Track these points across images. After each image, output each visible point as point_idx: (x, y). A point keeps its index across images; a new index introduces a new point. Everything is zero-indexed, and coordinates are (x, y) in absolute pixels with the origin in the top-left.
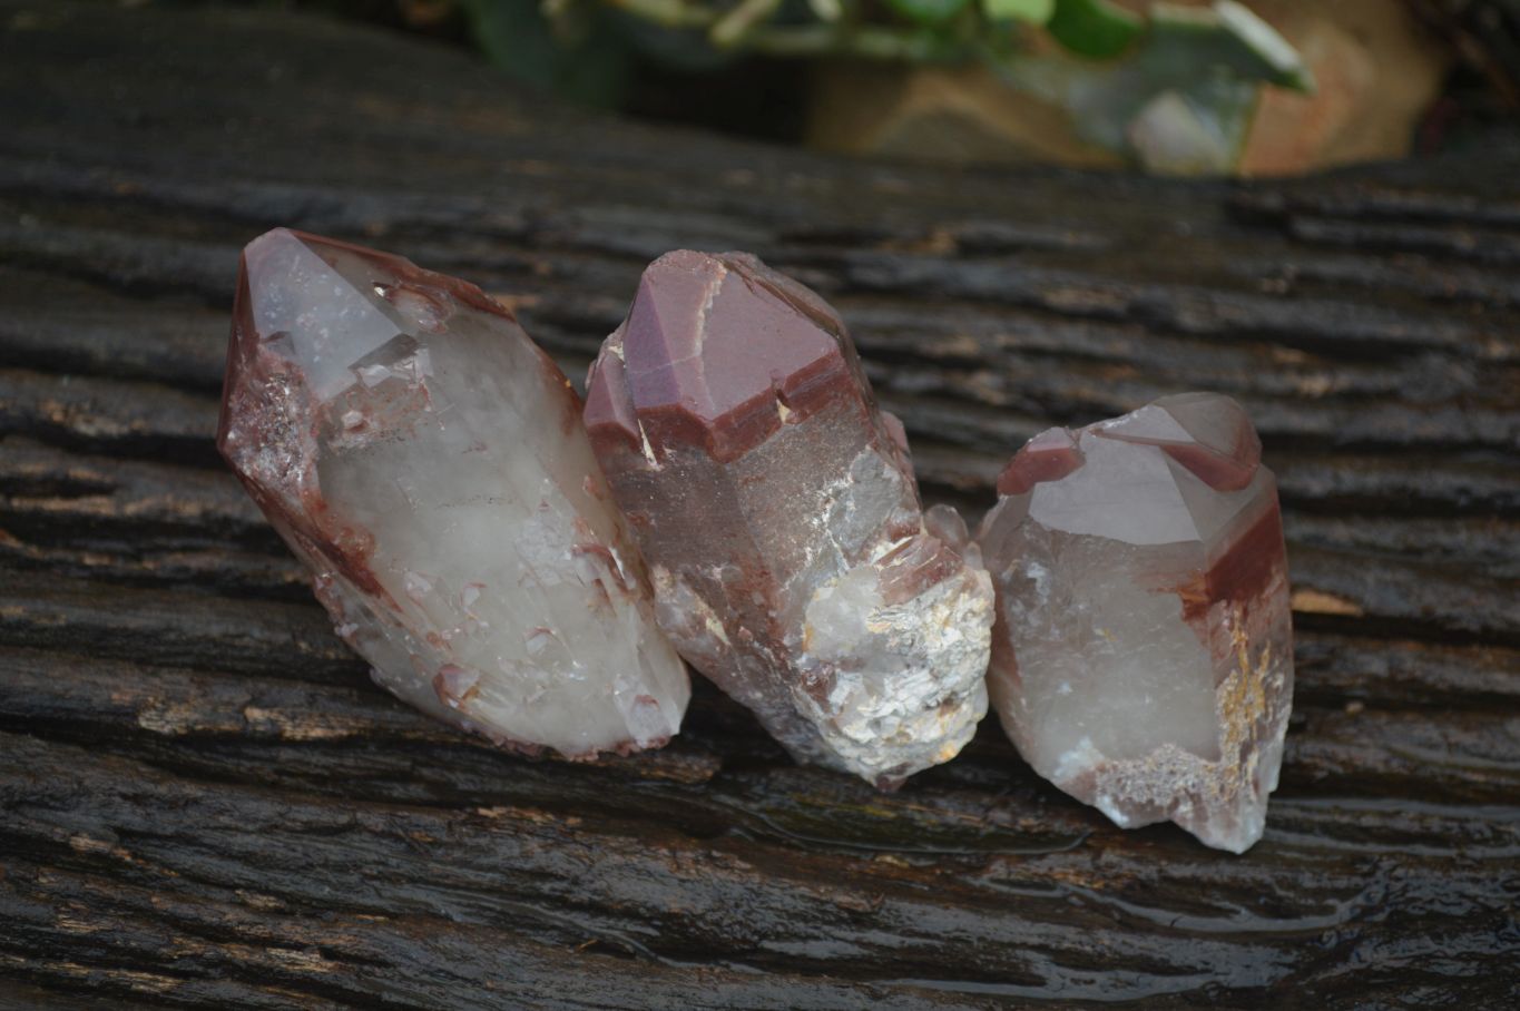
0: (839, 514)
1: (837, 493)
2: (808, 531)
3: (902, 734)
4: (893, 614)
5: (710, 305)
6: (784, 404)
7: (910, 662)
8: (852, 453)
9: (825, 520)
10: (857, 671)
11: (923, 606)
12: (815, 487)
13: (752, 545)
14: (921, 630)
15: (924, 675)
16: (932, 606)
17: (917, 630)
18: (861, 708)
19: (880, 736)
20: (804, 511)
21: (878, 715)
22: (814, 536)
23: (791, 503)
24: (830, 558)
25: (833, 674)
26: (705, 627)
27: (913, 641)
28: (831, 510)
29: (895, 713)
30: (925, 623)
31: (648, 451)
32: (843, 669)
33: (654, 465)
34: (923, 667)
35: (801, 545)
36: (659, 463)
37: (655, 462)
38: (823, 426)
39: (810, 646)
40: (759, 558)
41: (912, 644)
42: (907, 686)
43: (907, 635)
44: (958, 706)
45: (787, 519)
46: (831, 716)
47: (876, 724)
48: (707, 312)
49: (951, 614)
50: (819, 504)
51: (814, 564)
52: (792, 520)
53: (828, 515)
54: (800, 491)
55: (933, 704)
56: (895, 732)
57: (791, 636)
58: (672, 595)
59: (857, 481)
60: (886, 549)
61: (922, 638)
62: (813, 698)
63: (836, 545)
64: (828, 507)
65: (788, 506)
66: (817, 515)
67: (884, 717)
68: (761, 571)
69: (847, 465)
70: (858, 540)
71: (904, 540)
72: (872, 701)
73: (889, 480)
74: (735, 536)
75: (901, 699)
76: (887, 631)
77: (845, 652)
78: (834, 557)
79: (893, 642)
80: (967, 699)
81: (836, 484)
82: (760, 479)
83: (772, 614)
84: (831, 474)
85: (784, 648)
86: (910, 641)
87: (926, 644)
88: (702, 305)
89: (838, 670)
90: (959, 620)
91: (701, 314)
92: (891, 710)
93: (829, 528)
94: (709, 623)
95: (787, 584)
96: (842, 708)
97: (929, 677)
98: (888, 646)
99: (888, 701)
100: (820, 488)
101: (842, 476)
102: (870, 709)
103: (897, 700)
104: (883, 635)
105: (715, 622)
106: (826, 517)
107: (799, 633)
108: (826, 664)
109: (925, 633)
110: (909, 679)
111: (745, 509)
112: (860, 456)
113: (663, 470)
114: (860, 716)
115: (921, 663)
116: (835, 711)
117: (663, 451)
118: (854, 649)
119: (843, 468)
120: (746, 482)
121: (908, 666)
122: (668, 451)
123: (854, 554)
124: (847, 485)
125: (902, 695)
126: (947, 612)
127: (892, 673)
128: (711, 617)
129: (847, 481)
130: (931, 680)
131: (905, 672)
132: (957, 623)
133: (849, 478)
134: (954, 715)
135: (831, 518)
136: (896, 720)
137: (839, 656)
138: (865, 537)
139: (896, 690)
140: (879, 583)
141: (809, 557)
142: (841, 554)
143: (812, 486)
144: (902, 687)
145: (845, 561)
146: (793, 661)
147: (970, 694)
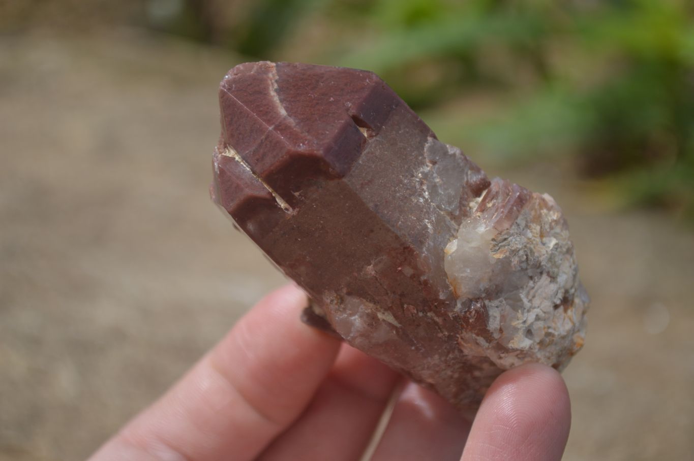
0: (433, 189)
1: (426, 175)
2: (419, 208)
3: (548, 334)
4: (505, 239)
5: (276, 86)
6: (360, 126)
7: (530, 274)
8: (421, 146)
9: (427, 197)
10: (499, 297)
11: (522, 228)
12: (409, 176)
13: (388, 230)
14: (528, 245)
15: (545, 279)
16: (527, 226)
17: (525, 246)
18: (514, 323)
19: (535, 341)
20: (410, 195)
21: (527, 325)
22: (425, 210)
23: (399, 191)
24: (443, 223)
25: (484, 307)
26: (379, 320)
27: (527, 255)
28: (427, 188)
29: (538, 318)
30: (529, 239)
31: (282, 204)
32: (490, 300)
33: (291, 212)
34: (541, 273)
35: (420, 220)
36: (294, 208)
37: (291, 209)
38: (394, 132)
39: (459, 293)
40: (397, 237)
41: (527, 258)
42: (537, 294)
43: (521, 253)
44: (573, 301)
45: (402, 204)
46: (495, 342)
47: (529, 333)
48: (276, 91)
49: (541, 228)
50: (418, 187)
51: (435, 230)
52: (405, 203)
53: (427, 193)
54: (401, 182)
55: (558, 302)
56: (543, 333)
57: (443, 292)
58: (344, 309)
59: (434, 163)
60: (477, 203)
61: (531, 251)
62: (478, 335)
63: (442, 213)
64: (425, 187)
65: (398, 195)
66: (421, 195)
67: (532, 324)
68: (402, 248)
69: (422, 155)
70: (456, 203)
71: (484, 193)
72: (519, 314)
73: (454, 155)
74: (372, 231)
75: (536, 306)
76: (508, 254)
77: (484, 285)
78: (445, 221)
79: (515, 261)
80: (576, 294)
81: (421, 170)
82: (370, 182)
83: (423, 278)
84: (415, 164)
85: (442, 303)
86: (525, 257)
87: (536, 254)
88: (271, 88)
89: (487, 302)
90: (548, 230)
91: (273, 93)
92: (534, 317)
93: (431, 202)
94: (380, 316)
95: (424, 249)
96: (501, 331)
97: (549, 279)
98: (513, 264)
99: (529, 311)
100: (413, 176)
101: (422, 163)
102: (521, 321)
103: (534, 308)
104: (506, 258)
105: (384, 313)
106: (426, 194)
107: (447, 287)
108: (477, 299)
109: (532, 246)
110: (536, 288)
111: (371, 205)
112: (427, 145)
113: (299, 212)
114: (516, 329)
115: (539, 271)
116: (496, 336)
117: (294, 196)
118: (490, 280)
119: (420, 158)
120: (362, 186)
121: (531, 278)
122: (297, 194)
123: (457, 213)
124: (429, 169)
125: (536, 302)
126: (538, 228)
127: (522, 288)
128: (380, 311)
129: (427, 166)
130: (551, 282)
131: (531, 283)
132: (548, 232)
133: (428, 164)
134: (574, 309)
135: (430, 194)
136: (540, 324)
137: (483, 289)
138: (459, 199)
139: (530, 301)
140: (485, 223)
141: (429, 226)
142: (448, 218)
143: (407, 176)
144: (534, 297)
145: (453, 222)
146: (452, 311)
147: (576, 290)
